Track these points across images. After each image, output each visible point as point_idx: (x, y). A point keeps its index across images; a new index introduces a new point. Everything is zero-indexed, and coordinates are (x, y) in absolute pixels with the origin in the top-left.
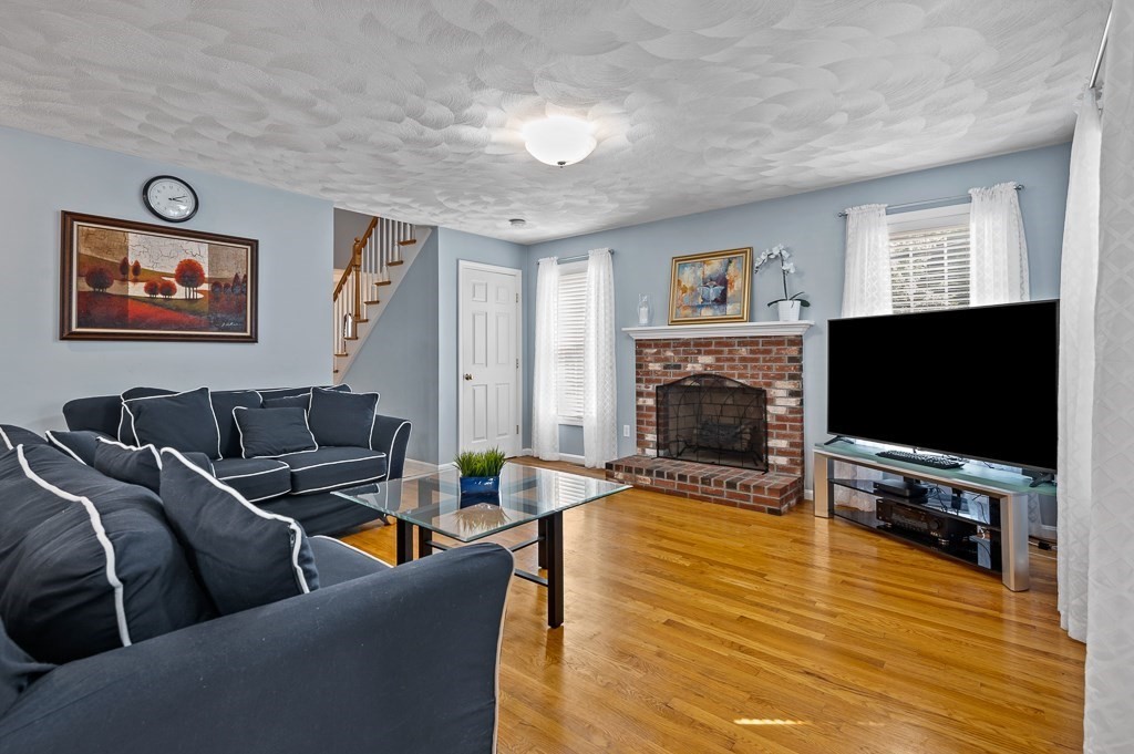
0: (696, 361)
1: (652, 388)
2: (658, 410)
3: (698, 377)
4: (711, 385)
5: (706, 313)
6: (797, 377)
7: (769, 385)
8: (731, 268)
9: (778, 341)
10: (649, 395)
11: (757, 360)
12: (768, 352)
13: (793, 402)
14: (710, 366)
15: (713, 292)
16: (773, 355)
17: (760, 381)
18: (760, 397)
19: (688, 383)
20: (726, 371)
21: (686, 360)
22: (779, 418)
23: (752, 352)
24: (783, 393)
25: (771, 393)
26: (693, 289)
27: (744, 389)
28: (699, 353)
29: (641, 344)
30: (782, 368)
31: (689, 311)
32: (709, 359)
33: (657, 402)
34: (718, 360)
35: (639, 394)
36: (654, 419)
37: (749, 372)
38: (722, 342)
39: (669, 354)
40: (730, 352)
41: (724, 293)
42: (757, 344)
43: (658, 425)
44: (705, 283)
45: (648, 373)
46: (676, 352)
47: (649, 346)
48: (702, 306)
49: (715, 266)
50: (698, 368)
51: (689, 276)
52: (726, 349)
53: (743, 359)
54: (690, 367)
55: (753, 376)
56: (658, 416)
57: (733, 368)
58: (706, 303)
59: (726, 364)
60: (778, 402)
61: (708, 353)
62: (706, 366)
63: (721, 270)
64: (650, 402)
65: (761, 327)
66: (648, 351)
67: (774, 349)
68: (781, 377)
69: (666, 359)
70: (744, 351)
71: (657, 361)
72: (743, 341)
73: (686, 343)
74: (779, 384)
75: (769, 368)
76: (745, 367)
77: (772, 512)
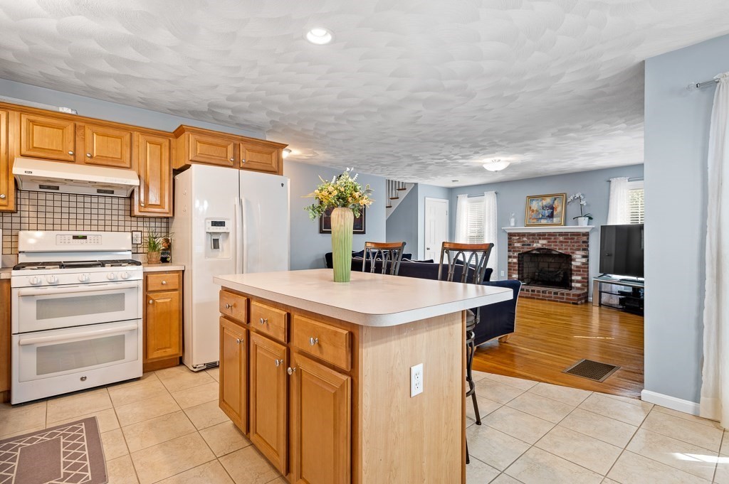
0: (538, 242)
1: (516, 254)
2: (519, 264)
3: (539, 249)
4: (545, 253)
5: (544, 221)
6: (586, 249)
7: (573, 253)
8: (556, 202)
9: (578, 234)
10: (514, 257)
11: (568, 242)
12: (573, 239)
13: (584, 260)
14: (545, 244)
15: (547, 212)
16: (575, 240)
17: (569, 251)
18: (568, 258)
19: (534, 252)
20: (552, 247)
21: (533, 242)
22: (577, 267)
23: (565, 239)
24: (579, 256)
25: (574, 256)
26: (537, 211)
27: (561, 255)
28: (540, 239)
29: (511, 235)
30: (579, 246)
31: (535, 221)
32: (544, 242)
33: (519, 260)
34: (549, 242)
35: (509, 257)
36: (517, 268)
37: (564, 247)
38: (551, 234)
39: (525, 239)
40: (555, 239)
41: (552, 213)
42: (567, 235)
43: (519, 270)
44: (543, 208)
45: (514, 247)
46: (528, 239)
47: (515, 236)
48: (541, 218)
49: (548, 201)
50: (539, 246)
51: (535, 205)
52: (553, 237)
53: (561, 242)
54: (535, 245)
55: (565, 249)
56: (519, 267)
57: (556, 246)
58: (543, 217)
59: (553, 244)
60: (577, 260)
61: (544, 239)
62: (543, 245)
63: (551, 203)
64: (515, 260)
65: (570, 228)
66: (514, 238)
67: (576, 237)
68: (579, 250)
69: (524, 241)
70: (561, 238)
71: (518, 242)
72: (561, 234)
73: (533, 235)
74: (577, 252)
75: (573, 246)
76: (562, 245)
77: (574, 303)
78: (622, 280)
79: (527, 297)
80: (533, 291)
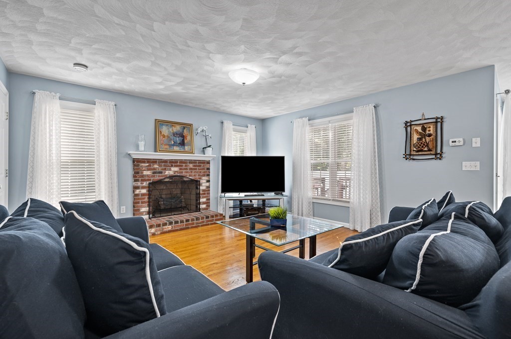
0: (170, 170)
1: (145, 184)
2: (149, 195)
3: (171, 177)
4: (176, 180)
5: (176, 148)
6: (208, 175)
7: (200, 178)
8: (185, 131)
9: (203, 162)
10: (143, 188)
11: (196, 169)
12: (200, 166)
13: (207, 184)
14: (177, 172)
15: (178, 140)
16: (202, 167)
17: (197, 178)
18: (197, 183)
19: (167, 180)
20: (184, 174)
21: (165, 169)
22: (203, 190)
23: (194, 166)
24: (205, 181)
25: (201, 181)
26: (168, 137)
27: (192, 181)
28: (172, 166)
29: (136, 162)
30: (204, 172)
31: (167, 147)
32: (176, 169)
33: (149, 191)
34: (180, 169)
35: (135, 188)
36: (146, 200)
37: (193, 174)
38: (182, 162)
39: (156, 166)
40: (186, 166)
41: (183, 141)
42: (196, 163)
43: (149, 202)
44: (174, 135)
45: (143, 176)
46: (160, 166)
47: (144, 162)
48: (174, 145)
49: (177, 128)
50: (171, 173)
51: (165, 130)
52: (184, 165)
53: (191, 169)
54: (167, 173)
55: (194, 176)
56: (149, 198)
57: (187, 172)
58: (175, 144)
59: (184, 171)
60: (203, 185)
61: (176, 166)
62: (175, 172)
63: (181, 131)
64: (144, 191)
65: (197, 156)
66: (143, 164)
67: (202, 165)
68: (204, 176)
69: (154, 169)
70: (191, 166)
71: (148, 170)
72: (191, 162)
73: (165, 161)
74: (203, 178)
75: (200, 172)
76: (192, 172)
78: (245, 196)
79: (181, 229)
80: (187, 221)
